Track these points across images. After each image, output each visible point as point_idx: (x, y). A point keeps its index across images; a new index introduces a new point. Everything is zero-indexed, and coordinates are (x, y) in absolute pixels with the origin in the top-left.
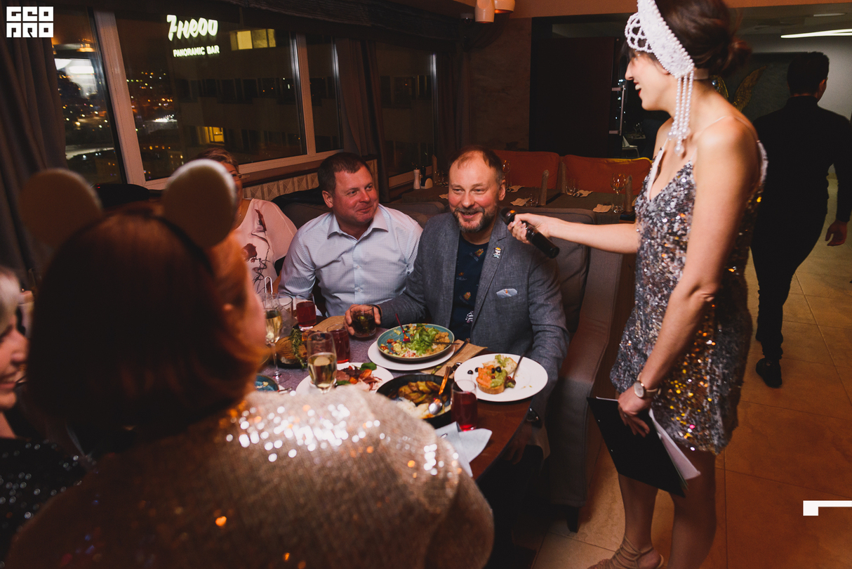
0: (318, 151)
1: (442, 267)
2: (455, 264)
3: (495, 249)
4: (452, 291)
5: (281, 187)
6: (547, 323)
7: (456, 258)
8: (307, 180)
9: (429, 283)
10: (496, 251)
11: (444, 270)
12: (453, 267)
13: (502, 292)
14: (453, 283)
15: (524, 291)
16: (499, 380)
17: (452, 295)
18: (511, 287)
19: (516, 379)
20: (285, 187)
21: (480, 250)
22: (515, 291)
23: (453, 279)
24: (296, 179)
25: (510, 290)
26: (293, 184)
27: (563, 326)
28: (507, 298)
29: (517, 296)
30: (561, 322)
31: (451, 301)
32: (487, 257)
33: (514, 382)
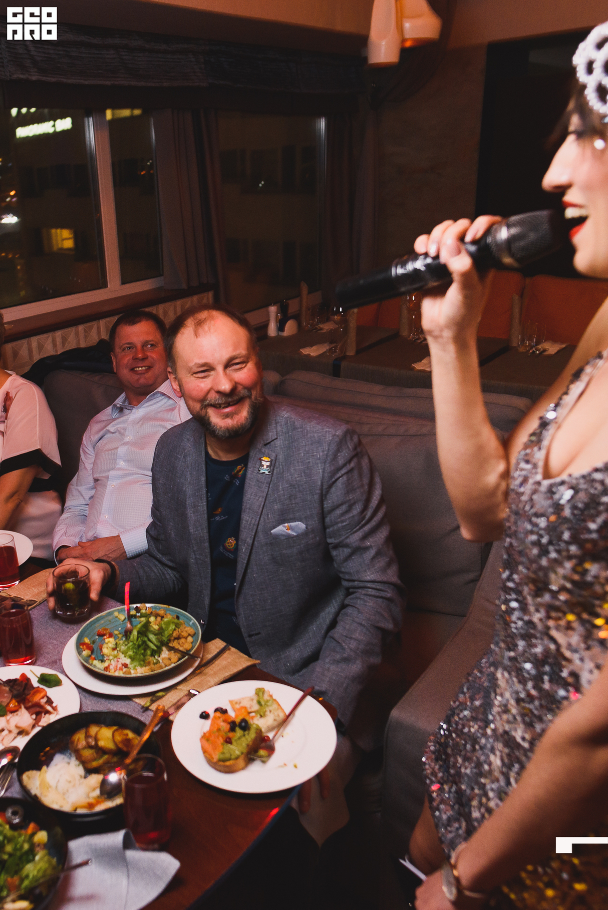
0: (124, 282)
1: (185, 507)
2: (205, 501)
3: (261, 460)
4: (207, 545)
5: (59, 340)
6: (368, 578)
7: (204, 490)
8: (99, 328)
9: (173, 536)
10: (263, 463)
11: (190, 512)
12: (203, 506)
13: (281, 529)
14: (206, 531)
15: (315, 522)
16: (241, 743)
17: (208, 551)
18: (294, 520)
19: (278, 745)
20: (64, 340)
21: (239, 467)
22: (301, 526)
23: (205, 524)
24: (81, 328)
25: (293, 524)
26: (77, 334)
27: (395, 579)
28: (289, 537)
29: (305, 534)
30: (392, 575)
31: (208, 560)
32: (249, 475)
33: (271, 750)
